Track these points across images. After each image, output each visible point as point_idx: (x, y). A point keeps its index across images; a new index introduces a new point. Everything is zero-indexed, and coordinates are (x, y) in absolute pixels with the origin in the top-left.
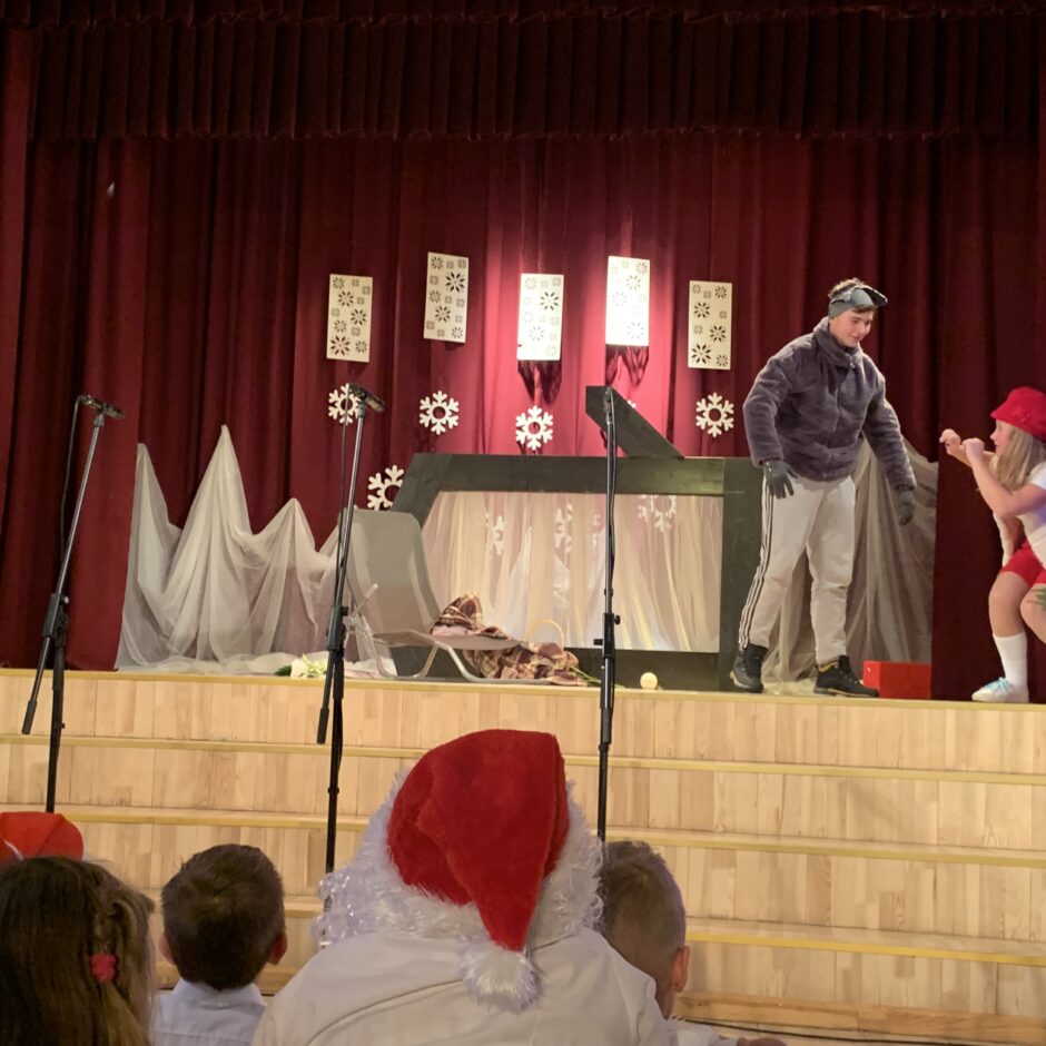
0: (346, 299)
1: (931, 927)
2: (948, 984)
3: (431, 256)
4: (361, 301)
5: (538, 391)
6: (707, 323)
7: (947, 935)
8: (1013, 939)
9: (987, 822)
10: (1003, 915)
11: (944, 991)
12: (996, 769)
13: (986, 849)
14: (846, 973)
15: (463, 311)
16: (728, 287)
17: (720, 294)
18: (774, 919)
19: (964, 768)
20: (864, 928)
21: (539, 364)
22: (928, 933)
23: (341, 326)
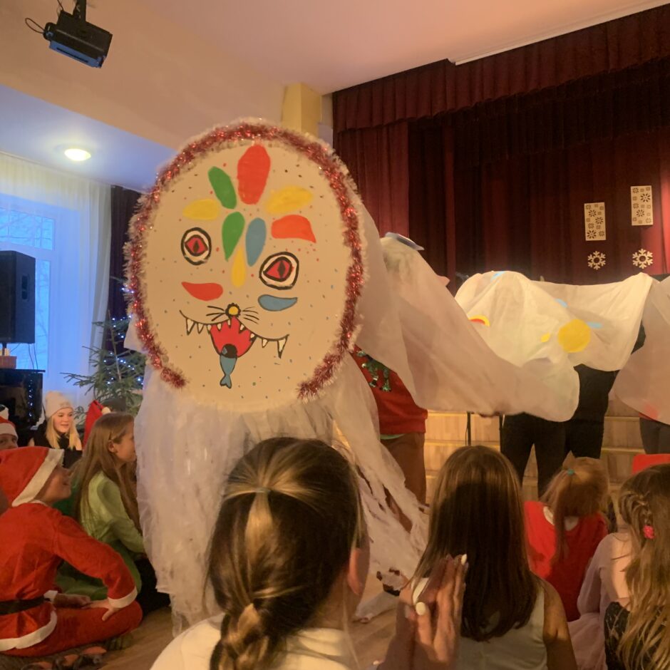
0: (592, 214)
3: (632, 188)
4: (600, 213)
15: (651, 211)
23: (591, 226)
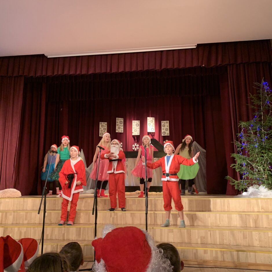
0: (102, 126)
1: (210, 243)
2: (214, 255)
3: (117, 118)
4: (105, 126)
5: (136, 141)
6: (165, 128)
7: (213, 244)
8: (226, 245)
9: (220, 222)
10: (224, 240)
11: (214, 256)
12: (221, 210)
13: (220, 226)
14: (195, 253)
15: (123, 127)
16: (168, 121)
17: (167, 123)
18: (181, 242)
19: (215, 210)
20: (198, 243)
21: (136, 136)
22: (210, 244)
23: (102, 131)
